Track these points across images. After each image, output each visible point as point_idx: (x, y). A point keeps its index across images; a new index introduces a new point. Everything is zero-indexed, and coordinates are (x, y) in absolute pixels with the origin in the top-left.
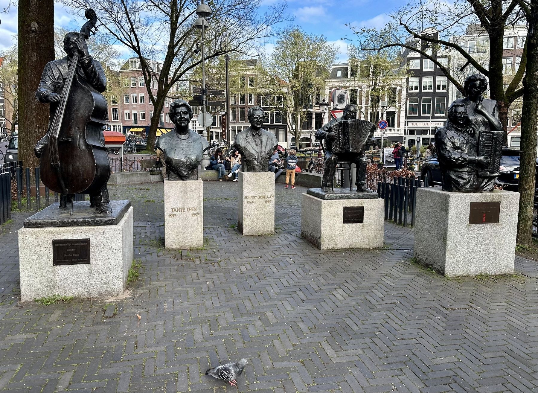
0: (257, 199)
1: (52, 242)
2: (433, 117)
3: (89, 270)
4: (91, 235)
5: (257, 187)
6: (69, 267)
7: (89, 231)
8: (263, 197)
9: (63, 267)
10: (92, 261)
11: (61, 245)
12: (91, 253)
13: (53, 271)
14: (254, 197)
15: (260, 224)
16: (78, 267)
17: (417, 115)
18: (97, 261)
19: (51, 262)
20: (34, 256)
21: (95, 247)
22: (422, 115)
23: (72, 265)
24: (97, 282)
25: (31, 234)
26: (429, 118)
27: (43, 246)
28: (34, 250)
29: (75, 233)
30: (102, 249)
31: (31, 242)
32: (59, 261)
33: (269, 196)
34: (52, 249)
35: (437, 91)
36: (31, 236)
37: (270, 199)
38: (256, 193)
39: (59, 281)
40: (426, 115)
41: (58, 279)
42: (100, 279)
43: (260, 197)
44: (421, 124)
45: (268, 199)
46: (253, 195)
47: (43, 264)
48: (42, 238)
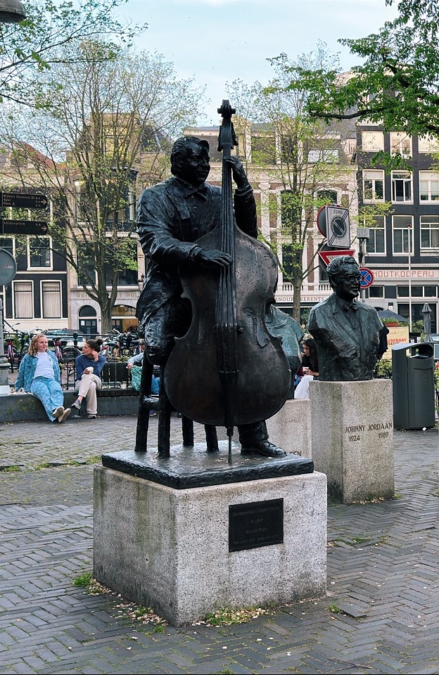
0: (366, 432)
1: (228, 509)
2: (417, 259)
3: (281, 554)
4: (285, 493)
5: (365, 409)
6: (253, 552)
7: (282, 484)
8: (376, 427)
9: (244, 553)
10: (286, 537)
11: (241, 513)
12: (284, 523)
13: (228, 563)
14: (361, 428)
15: (372, 479)
16: (265, 550)
17: (384, 254)
18: (292, 538)
19: (226, 546)
20: (200, 539)
21: (290, 513)
22: (395, 254)
23: (257, 549)
24: (292, 575)
25: (199, 497)
26: (405, 260)
27: (214, 518)
28: (200, 528)
29: (262, 490)
30: (301, 515)
31: (197, 512)
32: (238, 543)
33: (385, 425)
34: (228, 522)
35: (422, 202)
36: (197, 503)
37: (387, 430)
38: (365, 421)
39: (236, 580)
40: (403, 254)
41: (234, 576)
42: (296, 569)
43: (370, 428)
44: (394, 274)
45: (382, 431)
46: (359, 424)
47: (215, 552)
48: (213, 505)
